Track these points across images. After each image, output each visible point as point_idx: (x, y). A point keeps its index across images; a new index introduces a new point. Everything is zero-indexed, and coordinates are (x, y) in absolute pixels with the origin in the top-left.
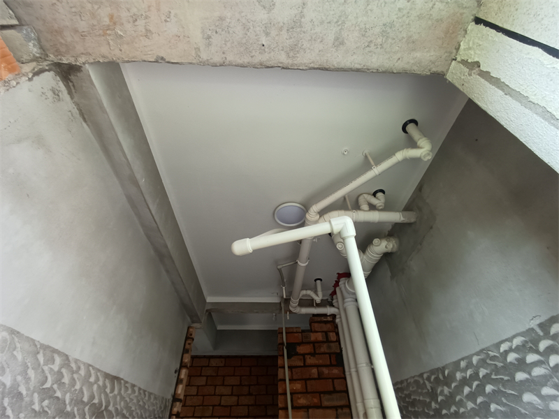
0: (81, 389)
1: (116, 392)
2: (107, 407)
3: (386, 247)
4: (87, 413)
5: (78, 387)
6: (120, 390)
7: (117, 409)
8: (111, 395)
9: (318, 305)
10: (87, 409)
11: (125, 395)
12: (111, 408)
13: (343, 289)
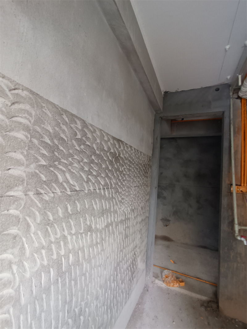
0: (101, 143)
1: (122, 148)
2: (119, 155)
4: (109, 156)
5: (98, 141)
6: (124, 147)
7: (125, 157)
8: (120, 149)
10: (108, 154)
11: (127, 151)
12: (121, 156)
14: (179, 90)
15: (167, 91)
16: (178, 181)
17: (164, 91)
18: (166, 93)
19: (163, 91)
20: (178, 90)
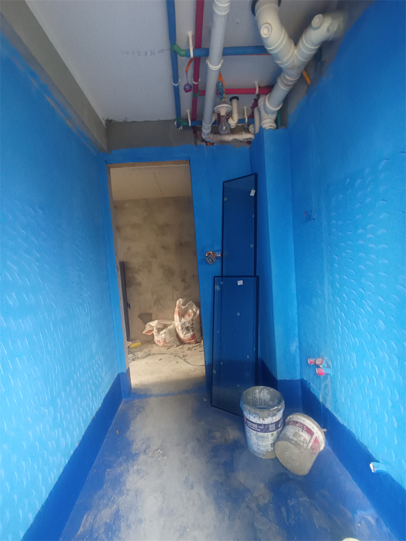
3: (328, 30)
9: (233, 131)
13: (262, 109)
14: (129, 121)
15: (110, 119)
16: (154, 256)
17: (105, 119)
18: (109, 122)
19: (103, 119)
20: (126, 119)
